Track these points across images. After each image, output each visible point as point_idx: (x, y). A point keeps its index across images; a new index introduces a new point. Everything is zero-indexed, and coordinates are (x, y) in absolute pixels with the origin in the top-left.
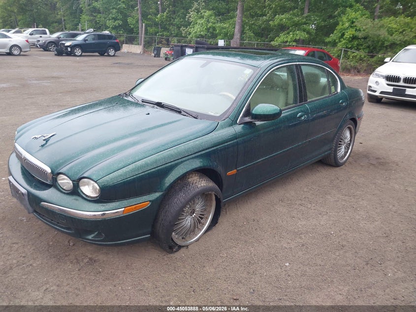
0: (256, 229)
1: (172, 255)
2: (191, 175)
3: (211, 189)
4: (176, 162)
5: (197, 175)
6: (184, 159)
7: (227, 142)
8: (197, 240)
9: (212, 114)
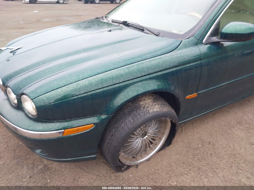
0: (211, 155)
1: (120, 174)
2: (144, 98)
3: (165, 115)
4: (126, 83)
5: (151, 97)
6: (136, 80)
7: (189, 63)
8: (148, 160)
9: (176, 32)
